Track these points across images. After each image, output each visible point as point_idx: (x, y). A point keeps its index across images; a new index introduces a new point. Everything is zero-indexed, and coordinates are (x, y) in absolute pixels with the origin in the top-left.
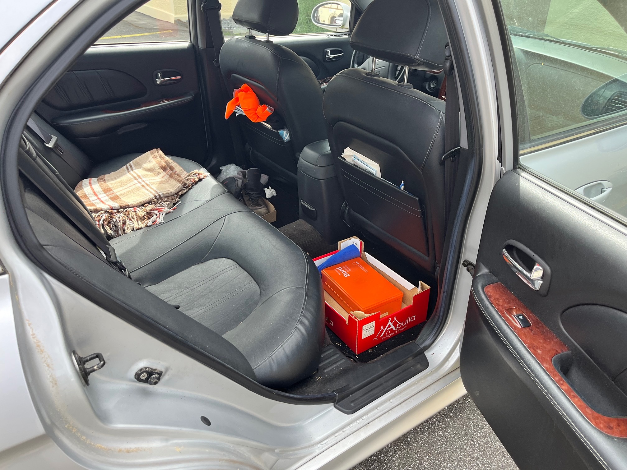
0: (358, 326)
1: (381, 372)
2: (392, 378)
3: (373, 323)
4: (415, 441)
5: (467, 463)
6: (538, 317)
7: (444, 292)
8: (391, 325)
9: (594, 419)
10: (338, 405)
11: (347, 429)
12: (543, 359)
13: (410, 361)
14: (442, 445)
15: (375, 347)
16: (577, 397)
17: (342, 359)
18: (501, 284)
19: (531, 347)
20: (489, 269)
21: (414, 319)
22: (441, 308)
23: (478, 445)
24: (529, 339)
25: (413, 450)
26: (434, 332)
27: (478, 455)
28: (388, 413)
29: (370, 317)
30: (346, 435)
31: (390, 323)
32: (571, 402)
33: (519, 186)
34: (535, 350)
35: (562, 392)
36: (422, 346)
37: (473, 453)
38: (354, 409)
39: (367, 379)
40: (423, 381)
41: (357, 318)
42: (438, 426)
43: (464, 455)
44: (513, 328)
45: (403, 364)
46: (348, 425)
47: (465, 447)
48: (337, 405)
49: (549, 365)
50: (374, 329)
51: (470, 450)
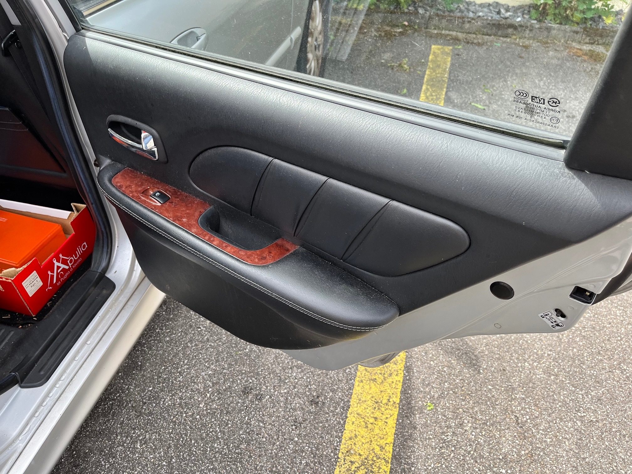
0: (15, 286)
1: (63, 321)
2: (78, 321)
3: (35, 273)
4: (146, 361)
5: (201, 350)
6: (174, 186)
7: (92, 204)
8: (60, 265)
9: (248, 258)
10: (25, 383)
11: (47, 401)
12: (190, 225)
13: (94, 291)
14: (172, 349)
15: (54, 297)
16: (229, 246)
17: (10, 332)
18: (128, 169)
19: (175, 220)
20: (110, 158)
21: (86, 246)
22: (99, 222)
23: (204, 329)
24: (171, 213)
25: (148, 370)
26: (105, 250)
27: (207, 338)
28: (90, 357)
29: (25, 269)
30: (50, 408)
31: (56, 264)
32: (225, 253)
33: (86, 48)
34: (180, 221)
35: (215, 247)
36: (100, 271)
37: (203, 339)
38: (46, 377)
39: (47, 338)
40: (116, 304)
41: (9, 278)
42: (163, 334)
43: (196, 345)
44: (153, 209)
45: (86, 299)
46: (47, 395)
47: (194, 338)
48: (22, 385)
49: (197, 228)
50: (39, 279)
51: (199, 337)
